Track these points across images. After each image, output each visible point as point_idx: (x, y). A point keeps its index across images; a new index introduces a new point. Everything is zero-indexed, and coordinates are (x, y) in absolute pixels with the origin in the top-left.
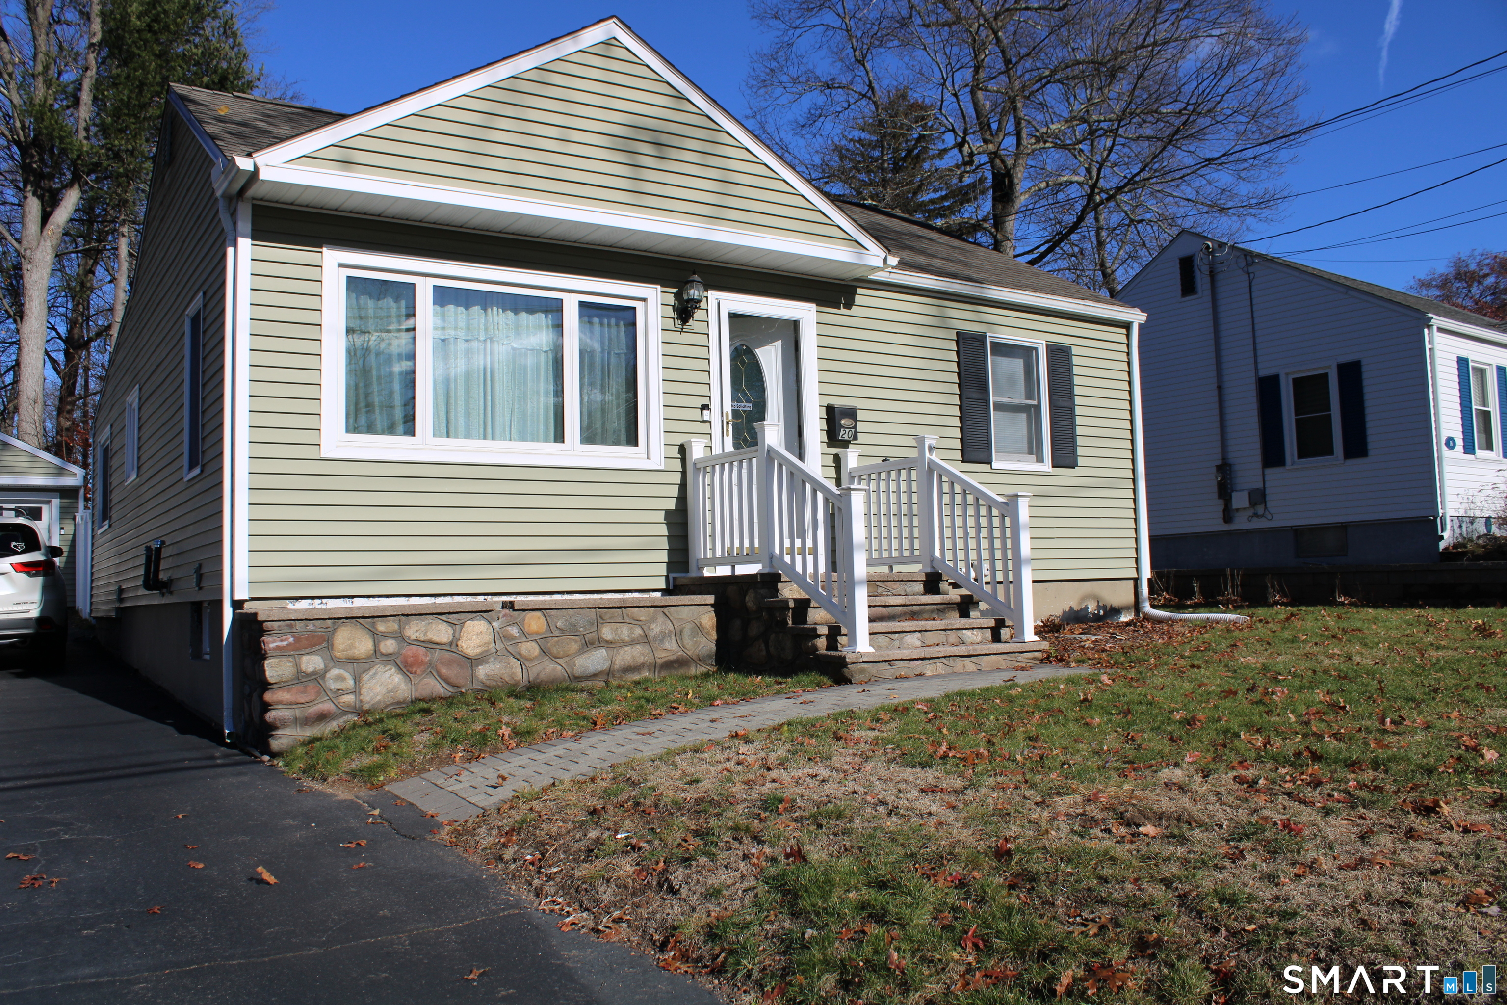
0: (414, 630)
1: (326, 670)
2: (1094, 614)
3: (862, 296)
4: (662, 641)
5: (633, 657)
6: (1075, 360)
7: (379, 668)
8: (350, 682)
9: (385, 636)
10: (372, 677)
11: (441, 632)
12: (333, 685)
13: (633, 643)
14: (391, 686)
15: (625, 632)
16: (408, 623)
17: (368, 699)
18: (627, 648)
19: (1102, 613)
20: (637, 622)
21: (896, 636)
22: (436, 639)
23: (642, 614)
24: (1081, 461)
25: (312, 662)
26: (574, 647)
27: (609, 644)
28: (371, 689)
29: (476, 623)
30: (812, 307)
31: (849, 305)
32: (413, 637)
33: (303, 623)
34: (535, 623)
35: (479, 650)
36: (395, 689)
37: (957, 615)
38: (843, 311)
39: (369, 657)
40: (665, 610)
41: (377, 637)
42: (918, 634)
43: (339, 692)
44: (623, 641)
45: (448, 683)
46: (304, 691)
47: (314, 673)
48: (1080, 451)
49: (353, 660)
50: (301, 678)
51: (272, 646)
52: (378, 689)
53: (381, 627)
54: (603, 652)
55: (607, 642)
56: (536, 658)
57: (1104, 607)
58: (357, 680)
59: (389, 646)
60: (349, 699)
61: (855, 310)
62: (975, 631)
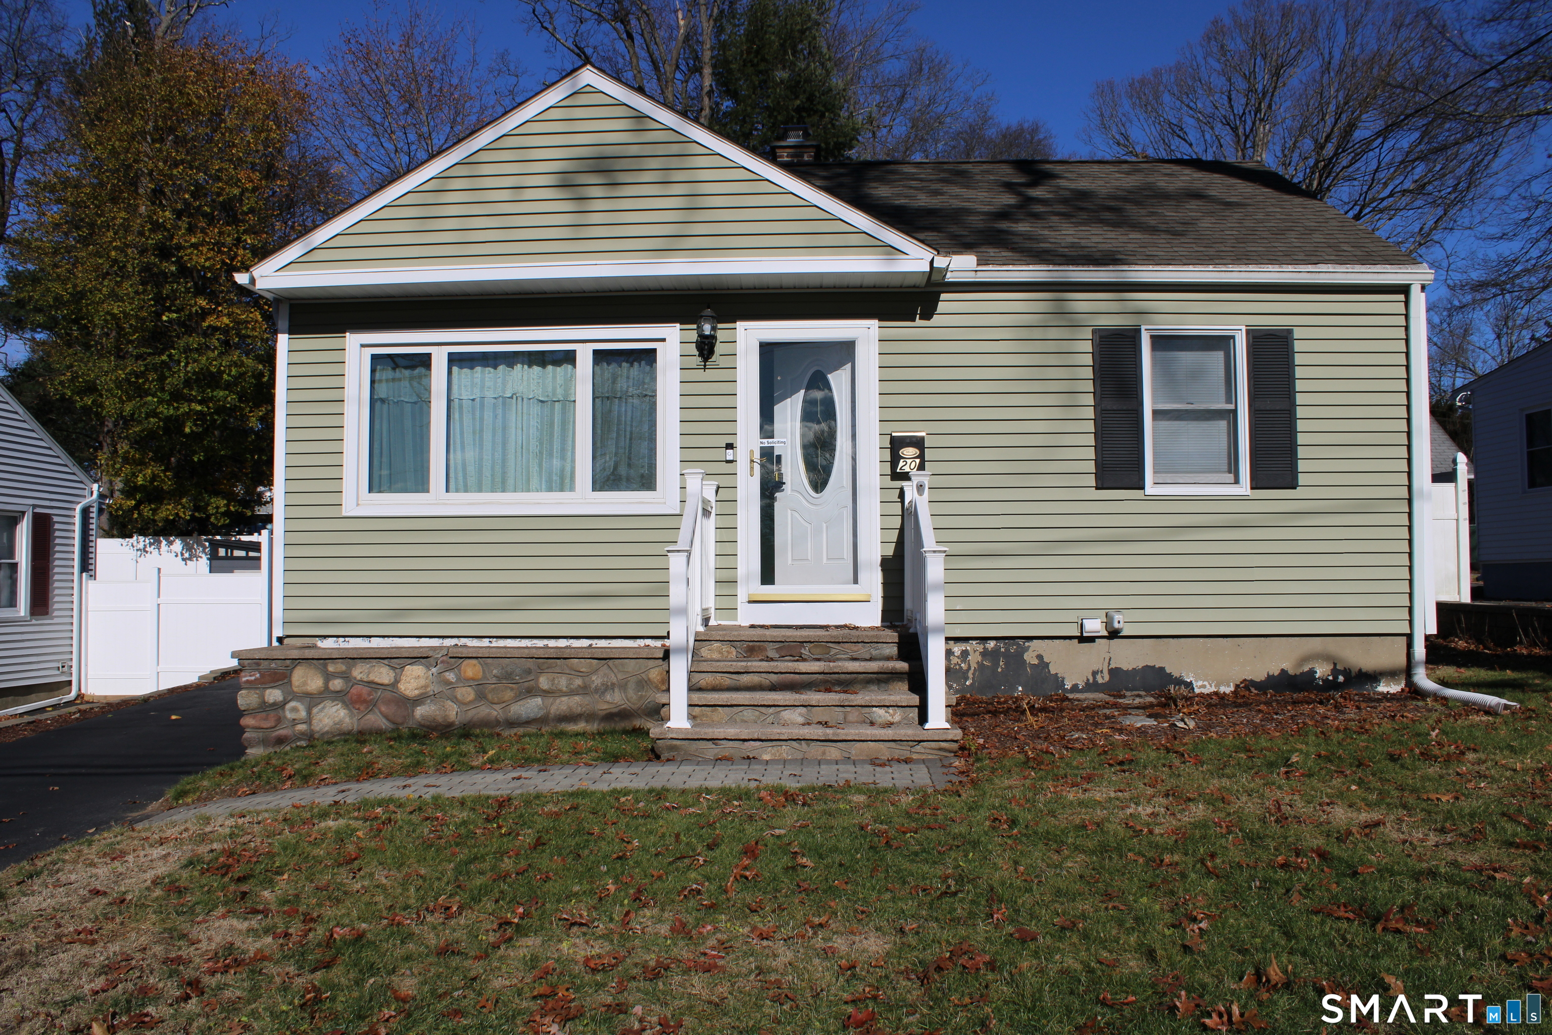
0: (359, 672)
1: (285, 702)
2: (1326, 681)
3: (947, 303)
4: (603, 693)
5: (569, 707)
6: (1298, 346)
7: (328, 703)
8: (303, 714)
9: (335, 675)
10: (321, 710)
11: (383, 675)
12: (289, 715)
13: (571, 693)
14: (337, 719)
15: (563, 683)
16: (354, 666)
17: (317, 729)
18: (564, 699)
19: (1341, 679)
20: (578, 673)
21: (771, 710)
22: (377, 680)
23: (583, 666)
24: (1302, 479)
25: (274, 695)
26: (509, 695)
27: (546, 693)
28: (320, 720)
29: (415, 667)
30: (874, 323)
31: (928, 315)
32: (359, 678)
33: (266, 662)
34: (471, 669)
35: (417, 692)
36: (341, 722)
37: (906, 687)
38: (919, 322)
39: (321, 693)
40: (611, 662)
41: (328, 677)
42: (803, 710)
43: (294, 722)
44: (561, 691)
45: (388, 719)
46: (266, 719)
47: (274, 704)
48: (1302, 466)
49: (308, 695)
50: (265, 707)
51: (244, 679)
52: (326, 721)
53: (331, 668)
54: (539, 700)
55: (544, 691)
56: (471, 702)
57: (1346, 672)
58: (309, 712)
59: (337, 684)
60: (302, 727)
61: (936, 320)
62: (891, 710)
